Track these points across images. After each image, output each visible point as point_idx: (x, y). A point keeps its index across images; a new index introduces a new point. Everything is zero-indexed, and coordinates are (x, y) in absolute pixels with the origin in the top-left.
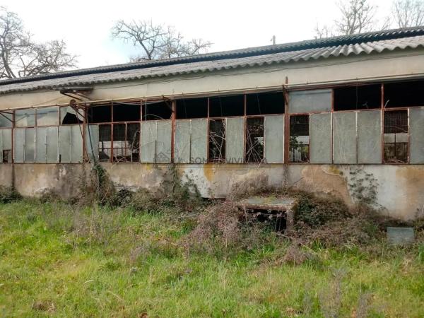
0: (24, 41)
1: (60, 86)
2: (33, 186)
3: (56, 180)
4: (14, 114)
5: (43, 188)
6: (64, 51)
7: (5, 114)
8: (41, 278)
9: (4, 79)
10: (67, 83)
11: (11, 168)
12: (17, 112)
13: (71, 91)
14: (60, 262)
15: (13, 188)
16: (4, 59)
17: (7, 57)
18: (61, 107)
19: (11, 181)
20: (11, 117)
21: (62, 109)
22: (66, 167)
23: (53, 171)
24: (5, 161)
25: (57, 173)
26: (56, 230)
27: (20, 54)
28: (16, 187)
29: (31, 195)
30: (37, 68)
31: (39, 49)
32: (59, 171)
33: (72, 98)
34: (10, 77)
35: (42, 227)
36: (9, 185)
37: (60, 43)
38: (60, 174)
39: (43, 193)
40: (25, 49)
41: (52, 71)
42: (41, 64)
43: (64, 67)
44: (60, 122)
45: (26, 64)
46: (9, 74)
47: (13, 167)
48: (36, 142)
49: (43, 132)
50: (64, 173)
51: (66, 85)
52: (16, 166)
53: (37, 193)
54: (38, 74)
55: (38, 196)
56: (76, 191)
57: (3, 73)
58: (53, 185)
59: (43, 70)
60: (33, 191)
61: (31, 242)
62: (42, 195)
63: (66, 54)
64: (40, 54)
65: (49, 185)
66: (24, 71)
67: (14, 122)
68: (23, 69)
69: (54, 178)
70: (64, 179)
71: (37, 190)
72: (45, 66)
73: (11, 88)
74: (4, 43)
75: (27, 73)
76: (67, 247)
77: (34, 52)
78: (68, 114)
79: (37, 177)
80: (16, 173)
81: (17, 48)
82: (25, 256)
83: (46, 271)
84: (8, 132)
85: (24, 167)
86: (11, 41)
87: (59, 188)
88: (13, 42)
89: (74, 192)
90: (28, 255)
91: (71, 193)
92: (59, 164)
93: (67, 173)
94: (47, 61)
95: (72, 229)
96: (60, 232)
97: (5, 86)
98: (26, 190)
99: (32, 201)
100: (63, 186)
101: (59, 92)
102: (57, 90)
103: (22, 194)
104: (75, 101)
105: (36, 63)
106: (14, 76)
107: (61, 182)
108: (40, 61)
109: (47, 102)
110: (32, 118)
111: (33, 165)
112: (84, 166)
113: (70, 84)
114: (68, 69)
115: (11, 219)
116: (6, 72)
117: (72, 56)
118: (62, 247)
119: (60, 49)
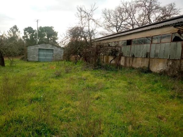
0: (157, 6)
1: (174, 24)
2: (157, 68)
3: (167, 66)
4: (152, 38)
5: (161, 69)
6: (174, 8)
7: (149, 38)
8: (160, 106)
9: (148, 24)
10: (177, 22)
11: (149, 60)
12: (153, 37)
13: (179, 26)
14: (168, 102)
15: (149, 68)
16: (148, 16)
17: (150, 15)
18: (173, 33)
19: (148, 65)
20: (151, 39)
21: (173, 35)
22: (172, 61)
23: (166, 62)
24: (147, 57)
25: (167, 63)
26: (166, 88)
27: (155, 13)
28: (150, 67)
29: (155, 71)
30: (161, 18)
31: (163, 9)
32: (168, 63)
33: (178, 29)
34: (150, 23)
35: (160, 85)
36: (147, 66)
37: (173, 4)
38: (169, 64)
39: (160, 71)
40: (157, 10)
41: (168, 18)
42: (163, 15)
43: (173, 15)
44: (171, 41)
45: (157, 17)
46: (150, 22)
47: (149, 59)
48: (160, 50)
49: (163, 45)
50: (171, 63)
51: (176, 23)
52: (151, 59)
53: (158, 71)
54: (162, 20)
55: (158, 72)
56: (175, 72)
57: (148, 22)
58: (165, 68)
59: (164, 18)
60: (156, 70)
61: (156, 90)
62: (160, 72)
63: (175, 9)
64: (163, 11)
65: (163, 68)
66: (156, 20)
67: (152, 41)
68: (156, 19)
69: (166, 65)
70: (170, 66)
71: (158, 70)
72: (165, 16)
73: (152, 27)
74: (149, 9)
75: (157, 20)
76: (171, 96)
77: (161, 11)
78: (176, 37)
79: (158, 64)
80: (150, 62)
81: (154, 10)
82: (153, 95)
83: (162, 104)
84: (149, 45)
85: (154, 60)
86: (152, 8)
87: (167, 70)
88: (153, 8)
89: (174, 73)
90: (155, 95)
91: (173, 72)
92: (169, 60)
93: (172, 63)
94: (166, 14)
95: (173, 89)
96: (168, 89)
97: (149, 27)
98: (153, 69)
99: (155, 74)
100: (169, 69)
101: (173, 27)
102: (172, 26)
103: (152, 70)
104: (180, 30)
105: (161, 15)
106: (152, 23)
107: (169, 67)
108: (163, 14)
109: (167, 32)
110: (159, 39)
111: (157, 59)
112: (181, 61)
113: (179, 23)
114: (175, 16)
115: (148, 80)
116: (149, 21)
117: (178, 9)
118: (169, 95)
119: (173, 7)
